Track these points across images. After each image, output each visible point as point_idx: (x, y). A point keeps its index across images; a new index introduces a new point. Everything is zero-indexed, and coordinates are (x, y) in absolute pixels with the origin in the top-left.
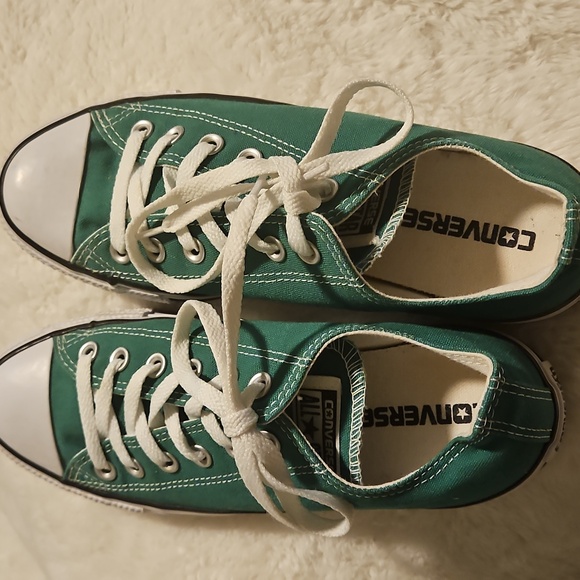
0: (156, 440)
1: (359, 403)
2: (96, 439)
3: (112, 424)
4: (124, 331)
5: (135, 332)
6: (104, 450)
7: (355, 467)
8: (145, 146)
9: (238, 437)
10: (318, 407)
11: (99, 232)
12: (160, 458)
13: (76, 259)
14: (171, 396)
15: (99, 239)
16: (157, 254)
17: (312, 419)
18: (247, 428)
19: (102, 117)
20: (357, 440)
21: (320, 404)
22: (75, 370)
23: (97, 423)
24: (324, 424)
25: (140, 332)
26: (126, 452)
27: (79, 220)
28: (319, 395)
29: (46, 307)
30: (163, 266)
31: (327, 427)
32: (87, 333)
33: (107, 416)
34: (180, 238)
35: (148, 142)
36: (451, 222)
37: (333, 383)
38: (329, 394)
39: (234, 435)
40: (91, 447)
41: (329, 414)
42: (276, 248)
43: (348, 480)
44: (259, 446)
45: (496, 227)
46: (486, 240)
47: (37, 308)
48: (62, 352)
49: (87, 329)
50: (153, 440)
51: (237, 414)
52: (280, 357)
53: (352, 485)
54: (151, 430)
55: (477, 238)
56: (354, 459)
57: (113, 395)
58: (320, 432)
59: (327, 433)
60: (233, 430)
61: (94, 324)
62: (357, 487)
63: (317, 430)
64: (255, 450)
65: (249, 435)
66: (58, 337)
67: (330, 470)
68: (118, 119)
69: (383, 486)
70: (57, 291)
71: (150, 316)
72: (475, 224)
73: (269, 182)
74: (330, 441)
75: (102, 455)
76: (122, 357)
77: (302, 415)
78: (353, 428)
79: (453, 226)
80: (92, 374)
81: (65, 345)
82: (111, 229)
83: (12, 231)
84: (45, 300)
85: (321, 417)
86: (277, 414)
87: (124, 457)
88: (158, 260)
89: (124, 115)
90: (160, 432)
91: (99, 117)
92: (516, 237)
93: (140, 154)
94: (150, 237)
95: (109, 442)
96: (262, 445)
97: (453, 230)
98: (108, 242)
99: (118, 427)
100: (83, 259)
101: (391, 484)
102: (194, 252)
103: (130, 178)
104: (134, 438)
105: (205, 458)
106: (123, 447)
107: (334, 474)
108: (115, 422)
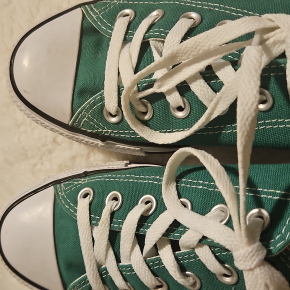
0: (149, 267)
2: (95, 267)
3: (109, 255)
4: (114, 178)
5: (124, 178)
6: (101, 275)
8: (131, 28)
9: (251, 270)
11: (95, 98)
12: (153, 283)
13: (74, 122)
14: (166, 231)
15: (94, 104)
16: (145, 113)
18: (260, 261)
19: (91, 9)
22: (76, 211)
23: (96, 254)
25: (129, 178)
26: (121, 278)
27: (76, 90)
29: (42, 164)
30: (150, 123)
32: (82, 181)
33: (105, 248)
34: (168, 98)
35: (132, 24)
39: (248, 268)
40: (91, 274)
42: (264, 98)
44: (272, 278)
47: (36, 165)
48: (63, 197)
49: (81, 178)
50: (147, 268)
51: (250, 249)
52: (274, 194)
54: (145, 259)
57: (110, 231)
60: (246, 263)
61: (86, 174)
64: (268, 282)
65: (262, 267)
66: (58, 185)
68: (105, 10)
70: (50, 152)
71: (130, 166)
73: (265, 37)
75: (100, 280)
76: (116, 199)
80: (90, 214)
81: (65, 191)
82: (105, 95)
83: (20, 103)
84: (41, 159)
87: (119, 281)
88: (147, 117)
89: (110, 6)
90: (153, 261)
91: (89, 10)
93: (126, 33)
94: (140, 99)
95: (105, 269)
96: (274, 277)
98: (103, 106)
99: (114, 257)
100: (80, 122)
102: (180, 109)
103: (120, 52)
104: (130, 266)
105: (195, 283)
106: (119, 273)
108: (111, 252)
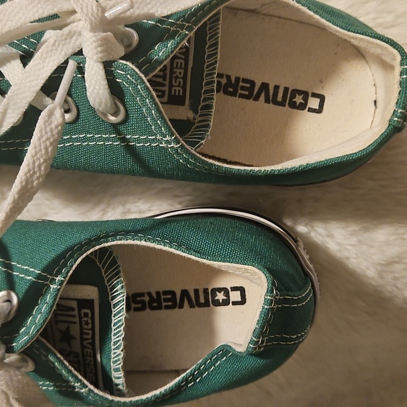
1: (119, 312)
7: (119, 378)
10: (74, 316)
17: (68, 328)
20: (119, 351)
21: (76, 313)
24: (82, 333)
28: (74, 304)
31: (85, 336)
36: (241, 84)
37: (90, 292)
38: (86, 303)
41: (87, 323)
43: (112, 393)
44: (9, 382)
45: (286, 89)
46: (276, 103)
52: (27, 272)
53: (117, 399)
55: (267, 101)
56: (117, 370)
58: (78, 340)
59: (85, 343)
62: (122, 400)
63: (73, 338)
67: (92, 387)
69: (149, 395)
72: (265, 86)
74: (89, 350)
77: (56, 324)
78: (114, 339)
79: (243, 88)
85: (77, 326)
86: (26, 344)
92: (306, 99)
97: (243, 92)
101: (157, 392)
107: (96, 391)
